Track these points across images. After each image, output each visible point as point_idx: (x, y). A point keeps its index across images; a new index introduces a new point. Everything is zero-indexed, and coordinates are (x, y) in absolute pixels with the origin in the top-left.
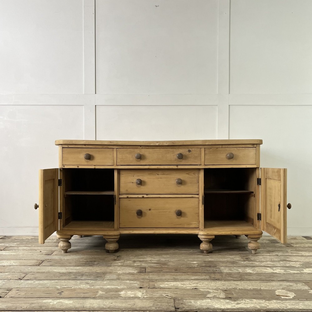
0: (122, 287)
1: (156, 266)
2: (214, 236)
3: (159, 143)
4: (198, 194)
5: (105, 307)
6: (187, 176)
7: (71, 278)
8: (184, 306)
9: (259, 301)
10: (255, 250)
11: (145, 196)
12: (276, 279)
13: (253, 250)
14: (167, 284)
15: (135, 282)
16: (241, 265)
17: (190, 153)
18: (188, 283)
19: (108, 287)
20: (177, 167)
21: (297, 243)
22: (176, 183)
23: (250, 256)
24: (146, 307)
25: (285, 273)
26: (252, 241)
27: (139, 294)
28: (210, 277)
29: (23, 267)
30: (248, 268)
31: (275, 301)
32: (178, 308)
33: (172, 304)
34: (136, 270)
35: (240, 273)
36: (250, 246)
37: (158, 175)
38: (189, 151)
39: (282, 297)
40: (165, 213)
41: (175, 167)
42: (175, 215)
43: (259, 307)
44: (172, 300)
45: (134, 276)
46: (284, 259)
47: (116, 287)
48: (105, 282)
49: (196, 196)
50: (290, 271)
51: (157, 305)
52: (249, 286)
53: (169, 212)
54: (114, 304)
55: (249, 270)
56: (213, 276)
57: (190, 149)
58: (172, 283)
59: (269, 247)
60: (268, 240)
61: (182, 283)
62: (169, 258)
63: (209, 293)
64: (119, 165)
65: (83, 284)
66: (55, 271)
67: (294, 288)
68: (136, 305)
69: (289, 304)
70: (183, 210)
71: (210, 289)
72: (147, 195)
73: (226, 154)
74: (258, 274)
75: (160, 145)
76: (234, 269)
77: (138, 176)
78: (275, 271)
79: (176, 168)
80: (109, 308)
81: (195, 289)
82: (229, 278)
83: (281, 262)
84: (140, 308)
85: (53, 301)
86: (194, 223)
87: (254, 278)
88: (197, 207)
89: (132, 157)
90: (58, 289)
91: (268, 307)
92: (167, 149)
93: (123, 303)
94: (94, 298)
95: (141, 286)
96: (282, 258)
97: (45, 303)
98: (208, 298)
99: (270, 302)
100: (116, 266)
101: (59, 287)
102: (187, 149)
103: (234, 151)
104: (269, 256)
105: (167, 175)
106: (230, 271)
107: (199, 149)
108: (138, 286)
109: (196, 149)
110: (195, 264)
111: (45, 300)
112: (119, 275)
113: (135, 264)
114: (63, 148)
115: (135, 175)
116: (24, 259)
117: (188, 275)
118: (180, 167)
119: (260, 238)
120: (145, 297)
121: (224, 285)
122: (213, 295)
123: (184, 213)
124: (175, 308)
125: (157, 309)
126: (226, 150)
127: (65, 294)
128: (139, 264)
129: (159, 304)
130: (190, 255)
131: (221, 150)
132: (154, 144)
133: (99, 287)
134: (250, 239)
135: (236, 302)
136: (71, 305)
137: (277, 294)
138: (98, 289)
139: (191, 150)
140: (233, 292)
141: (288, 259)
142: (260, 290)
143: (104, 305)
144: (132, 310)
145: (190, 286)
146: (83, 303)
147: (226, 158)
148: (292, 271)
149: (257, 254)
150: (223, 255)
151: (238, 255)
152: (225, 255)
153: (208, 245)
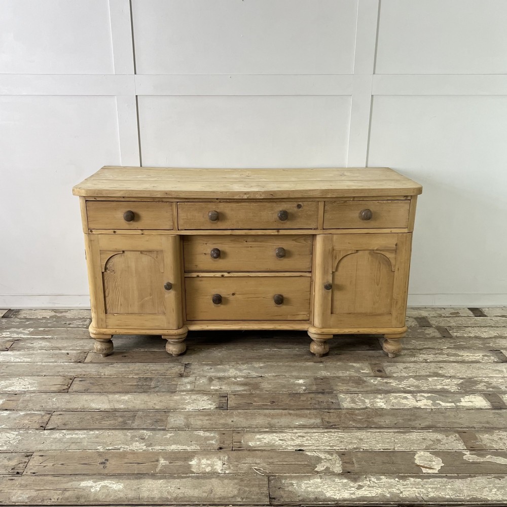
0: (193, 447)
1: (243, 391)
2: (332, 336)
3: (248, 196)
4: (311, 272)
5: (169, 497)
6: (294, 243)
7: (118, 425)
8: (282, 493)
9: (390, 481)
10: (393, 353)
11: (226, 274)
12: (418, 426)
13: (390, 353)
14: (259, 440)
15: (212, 435)
16: (369, 389)
17: (301, 209)
18: (289, 438)
19: (174, 447)
20: (278, 232)
21: (459, 328)
22: (275, 254)
23: (386, 364)
24: (228, 498)
25: (433, 408)
26: (390, 341)
27: (219, 467)
28: (322, 419)
29: (44, 396)
30: (380, 396)
31: (412, 479)
32: (274, 498)
33: (265, 490)
34: (214, 402)
35: (367, 408)
36: (386, 348)
37: (246, 241)
38: (299, 206)
39: (424, 470)
40: (257, 299)
41: (274, 232)
42: (273, 303)
43: (389, 495)
44: (266, 479)
45: (210, 420)
46: (436, 370)
47: (184, 447)
48: (169, 435)
49: (308, 274)
50: (441, 403)
51: (245, 492)
52: (378, 442)
53: (264, 298)
54: (182, 490)
55: (380, 403)
56: (327, 419)
57: (300, 203)
58: (265, 436)
60: (416, 319)
61: (281, 435)
62: (263, 370)
63: (319, 460)
64: (182, 230)
65: (137, 441)
66: (94, 406)
67: (443, 447)
68: (214, 493)
69: (432, 488)
70: (285, 295)
71: (320, 451)
72: (229, 273)
73: (359, 211)
74: (394, 412)
75: (249, 198)
76: (359, 399)
77: (214, 244)
78: (419, 404)
79: (276, 233)
80: (175, 499)
81: (300, 450)
82: (351, 423)
83: (430, 379)
84: (220, 498)
85: (94, 484)
86: (303, 313)
87: (387, 422)
88: (309, 290)
89: (203, 216)
90: (100, 454)
91: (401, 495)
92: (262, 203)
93: (195, 487)
94: (153, 476)
95: (222, 445)
96: (433, 368)
97: (83, 489)
98: (318, 472)
99: (405, 483)
100: (183, 391)
101: (100, 449)
102: (295, 203)
103: (373, 206)
104: (414, 362)
105: (261, 242)
106: (353, 405)
107: (315, 204)
108: (217, 447)
109: (310, 203)
110: (301, 385)
111: (83, 480)
112: (188, 415)
113: (212, 388)
114: (86, 201)
115: (209, 242)
116: (44, 374)
117: (290, 414)
118: (282, 232)
120: (227, 472)
121: (341, 442)
122: (325, 467)
123: (286, 298)
124: (270, 498)
125: (244, 500)
126: (361, 205)
127: (112, 465)
128: (217, 388)
129: (247, 489)
130: (295, 361)
131: (351, 204)
132: (240, 196)
133: (159, 448)
135: (356, 485)
136: (122, 495)
137: (417, 462)
138: (158, 454)
139: (302, 205)
140: (354, 460)
141: (440, 372)
142: (394, 452)
143: (168, 492)
144: (208, 503)
145: (292, 443)
146: (138, 488)
147: (359, 217)
148: (443, 404)
149: (395, 359)
150: (344, 361)
151: (367, 360)
152: (348, 360)
153: (323, 347)
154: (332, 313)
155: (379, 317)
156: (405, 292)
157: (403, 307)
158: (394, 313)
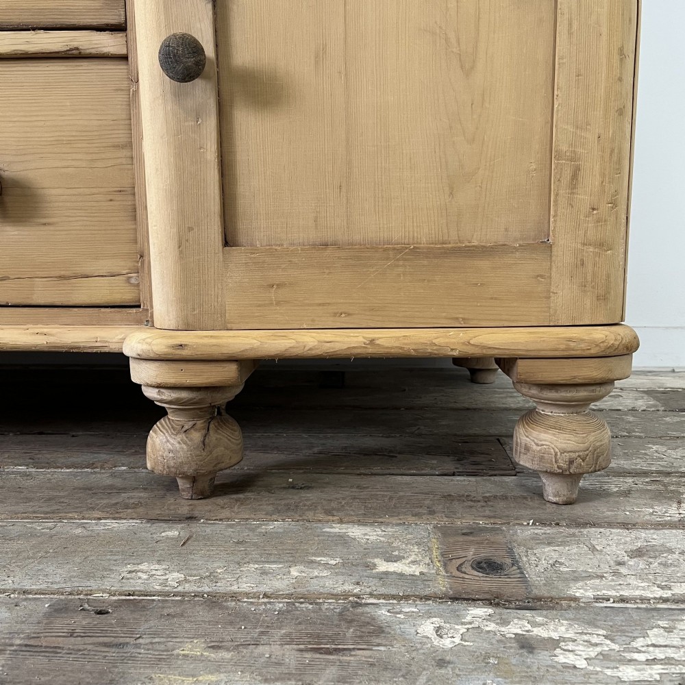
2: (233, 368)
4: (120, 28)
10: (568, 475)
13: (552, 474)
26: (547, 411)
36: (527, 449)
49: (107, 43)
59: (661, 438)
60: (649, 393)
86: (105, 266)
119: (610, 382)
134: (534, 391)
149: (578, 510)
150: (310, 515)
151: (432, 512)
152: (329, 512)
153: (197, 436)
154: (227, 242)
155: (484, 264)
156: (621, 112)
157: (614, 204)
158: (565, 242)
